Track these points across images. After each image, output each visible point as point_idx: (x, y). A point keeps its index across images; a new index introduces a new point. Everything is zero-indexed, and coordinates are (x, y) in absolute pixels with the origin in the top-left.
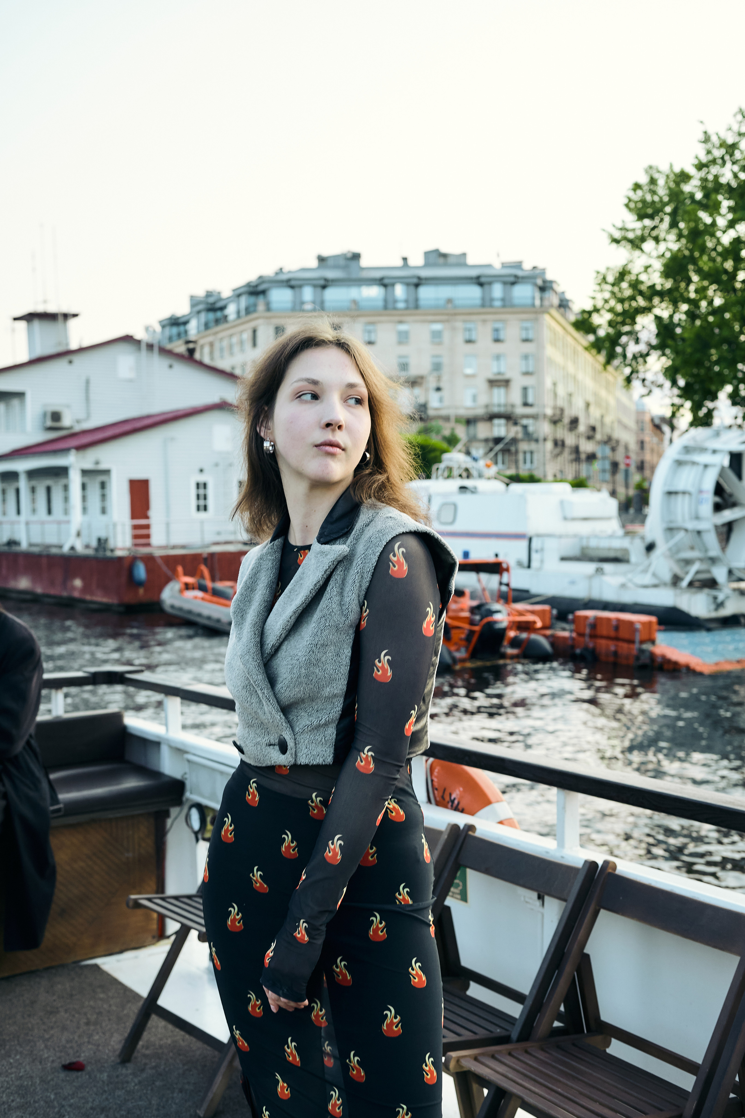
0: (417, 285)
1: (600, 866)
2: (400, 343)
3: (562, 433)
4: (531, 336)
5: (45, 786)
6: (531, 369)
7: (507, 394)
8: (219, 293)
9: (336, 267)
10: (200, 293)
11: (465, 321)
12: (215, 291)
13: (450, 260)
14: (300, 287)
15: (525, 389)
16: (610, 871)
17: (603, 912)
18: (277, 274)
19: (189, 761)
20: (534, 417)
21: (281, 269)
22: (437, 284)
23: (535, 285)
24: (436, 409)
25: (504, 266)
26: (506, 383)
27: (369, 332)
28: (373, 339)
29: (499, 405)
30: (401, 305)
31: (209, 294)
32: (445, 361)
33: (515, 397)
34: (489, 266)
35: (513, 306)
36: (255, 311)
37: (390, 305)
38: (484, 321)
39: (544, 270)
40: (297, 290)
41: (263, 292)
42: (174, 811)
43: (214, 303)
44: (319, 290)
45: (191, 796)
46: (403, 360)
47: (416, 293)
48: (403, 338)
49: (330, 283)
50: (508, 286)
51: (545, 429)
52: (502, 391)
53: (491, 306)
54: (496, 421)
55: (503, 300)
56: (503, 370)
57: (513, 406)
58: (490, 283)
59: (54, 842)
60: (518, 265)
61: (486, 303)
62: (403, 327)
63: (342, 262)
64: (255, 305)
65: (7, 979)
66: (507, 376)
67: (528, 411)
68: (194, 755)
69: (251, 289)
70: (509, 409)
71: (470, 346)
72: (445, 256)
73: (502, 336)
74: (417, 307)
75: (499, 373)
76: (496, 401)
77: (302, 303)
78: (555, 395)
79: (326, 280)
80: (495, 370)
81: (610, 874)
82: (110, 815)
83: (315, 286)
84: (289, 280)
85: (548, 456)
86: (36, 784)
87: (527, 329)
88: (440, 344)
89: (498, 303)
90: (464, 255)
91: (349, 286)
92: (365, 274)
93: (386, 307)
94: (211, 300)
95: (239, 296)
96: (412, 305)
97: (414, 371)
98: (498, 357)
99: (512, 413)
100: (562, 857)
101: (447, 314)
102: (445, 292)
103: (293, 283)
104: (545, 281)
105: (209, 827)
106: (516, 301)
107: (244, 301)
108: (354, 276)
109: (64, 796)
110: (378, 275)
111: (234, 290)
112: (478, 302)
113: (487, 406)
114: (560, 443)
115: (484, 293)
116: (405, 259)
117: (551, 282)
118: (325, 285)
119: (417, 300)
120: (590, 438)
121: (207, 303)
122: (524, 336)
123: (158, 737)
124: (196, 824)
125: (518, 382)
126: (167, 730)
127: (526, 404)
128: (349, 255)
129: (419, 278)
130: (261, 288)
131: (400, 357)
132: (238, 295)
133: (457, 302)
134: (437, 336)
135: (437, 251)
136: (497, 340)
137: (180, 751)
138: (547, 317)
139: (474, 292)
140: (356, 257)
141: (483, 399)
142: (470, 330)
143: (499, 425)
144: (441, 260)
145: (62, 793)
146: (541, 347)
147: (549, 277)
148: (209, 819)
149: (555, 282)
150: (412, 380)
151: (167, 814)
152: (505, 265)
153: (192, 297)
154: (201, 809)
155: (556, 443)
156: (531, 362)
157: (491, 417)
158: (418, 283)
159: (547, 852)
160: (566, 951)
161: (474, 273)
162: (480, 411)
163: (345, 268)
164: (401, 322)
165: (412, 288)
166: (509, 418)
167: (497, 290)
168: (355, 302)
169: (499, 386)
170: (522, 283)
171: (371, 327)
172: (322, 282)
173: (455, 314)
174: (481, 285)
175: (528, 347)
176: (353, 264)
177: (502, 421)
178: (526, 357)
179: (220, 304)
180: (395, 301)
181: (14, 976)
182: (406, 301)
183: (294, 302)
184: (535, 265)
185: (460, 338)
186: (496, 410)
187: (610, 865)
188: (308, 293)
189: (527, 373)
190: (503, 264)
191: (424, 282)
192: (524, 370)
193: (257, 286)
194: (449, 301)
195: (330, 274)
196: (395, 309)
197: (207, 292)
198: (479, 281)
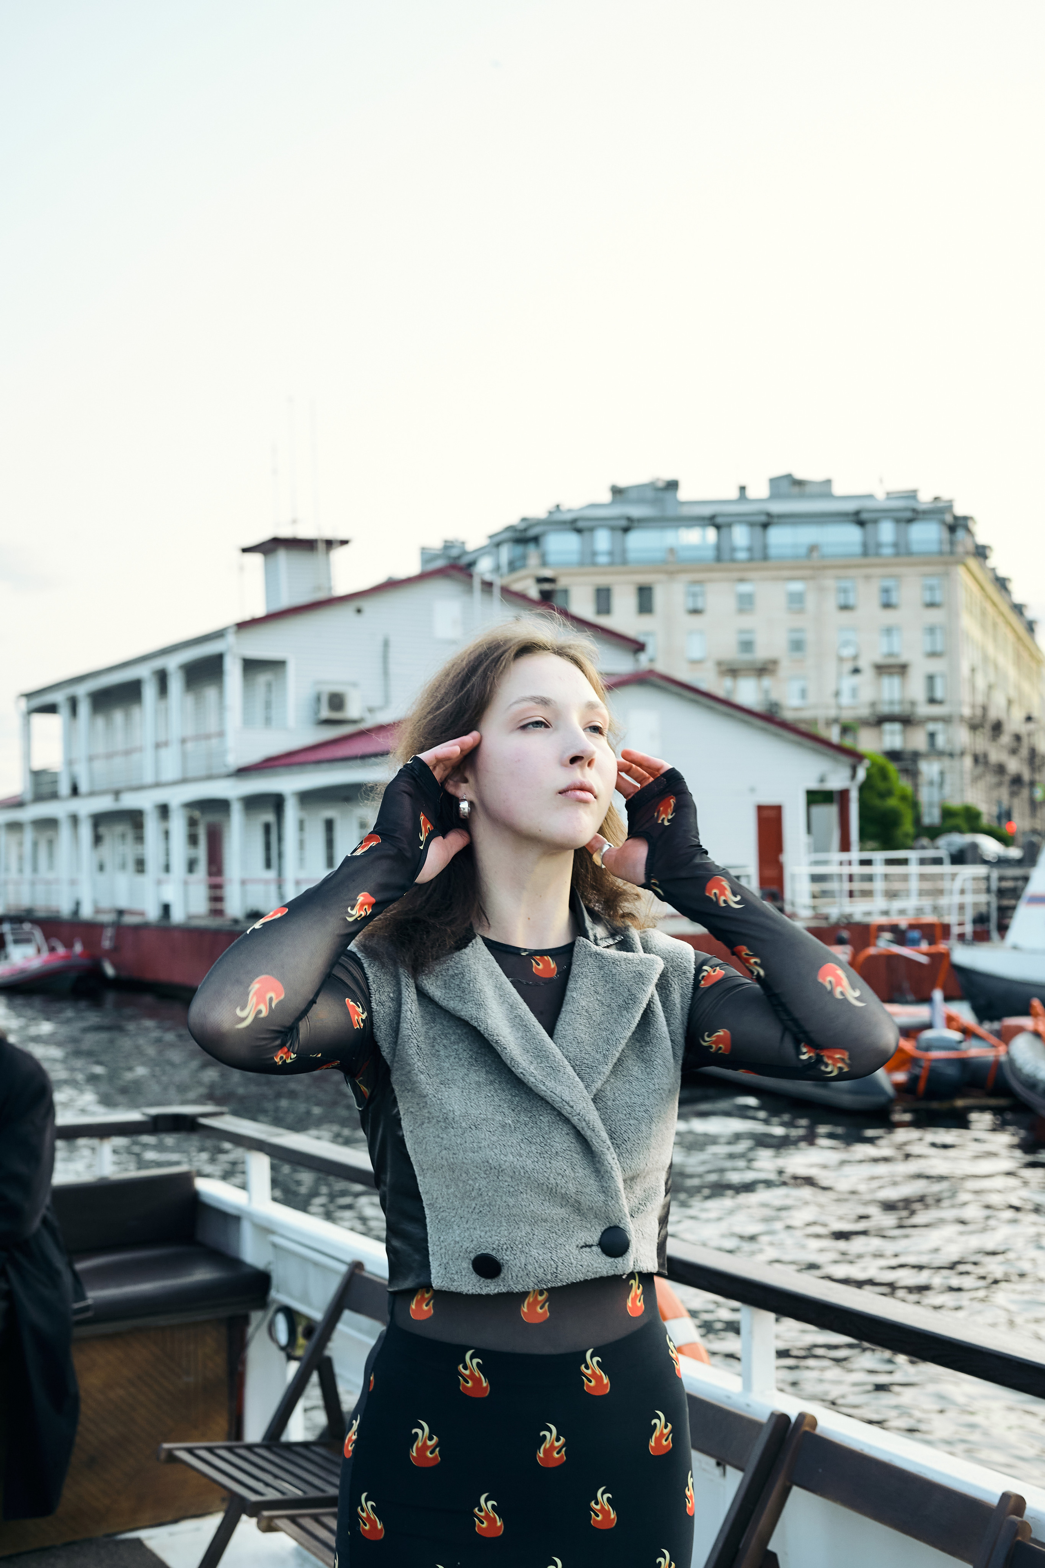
0: (765, 526)
1: (793, 1419)
2: (741, 611)
3: (982, 743)
4: (938, 598)
5: (67, 1279)
6: (939, 648)
7: (903, 686)
8: (463, 543)
9: (641, 501)
10: (436, 543)
11: (838, 578)
12: (457, 541)
13: (808, 489)
14: (592, 530)
15: (931, 679)
16: (807, 1429)
17: (796, 1492)
18: (550, 513)
19: (275, 1246)
20: (946, 720)
21: (558, 506)
22: (794, 524)
23: (943, 522)
24: (796, 709)
25: (889, 496)
26: (902, 669)
27: (694, 595)
28: (700, 605)
29: (891, 703)
30: (742, 555)
31: (448, 546)
32: (810, 637)
33: (916, 689)
34: (870, 497)
35: (909, 554)
36: (524, 566)
37: (726, 555)
38: (868, 577)
39: (951, 501)
40: (586, 534)
41: (536, 540)
42: (256, 1317)
43: (459, 557)
44: (619, 534)
45: (277, 1295)
46: (746, 637)
47: (765, 537)
48: (746, 603)
49: (636, 524)
50: (903, 526)
51: (962, 737)
52: (896, 681)
53: (878, 555)
54: (887, 727)
55: (896, 545)
56: (896, 649)
57: (913, 704)
58: (875, 521)
59: (79, 1360)
60: (912, 495)
61: (868, 550)
62: (745, 588)
63: (650, 494)
64: (524, 557)
65: (9, 1558)
66: (904, 658)
67: (935, 710)
68: (283, 1236)
69: (518, 535)
70: (906, 709)
71: (846, 616)
72: (799, 483)
73: (894, 599)
74: (765, 557)
75: (890, 655)
76: (886, 695)
77: (594, 554)
78: (973, 688)
79: (629, 519)
80: (885, 649)
81: (806, 1432)
82: (162, 1321)
83: (613, 529)
84: (574, 521)
85: (967, 778)
86: (53, 1275)
87: (931, 589)
88: (801, 611)
89: (887, 551)
90: (828, 482)
91: (663, 528)
92: (686, 511)
93: (718, 559)
94: (454, 552)
95: (498, 545)
96: (758, 554)
97: (761, 653)
98: (889, 631)
99: (913, 714)
100: (748, 1405)
101: (813, 568)
102: (807, 535)
103: (580, 524)
104: (956, 518)
105: (301, 1341)
106: (915, 548)
107: (505, 553)
108: (670, 512)
109: (95, 1295)
110: (707, 511)
111: (491, 537)
112: (858, 549)
113: (873, 704)
114: (981, 759)
115: (865, 535)
116: (743, 489)
117: (966, 518)
118: (628, 526)
119: (765, 547)
120: (1014, 751)
121: (449, 558)
122: (928, 598)
123: (238, 1208)
124: (283, 1336)
125: (920, 668)
126: (250, 1199)
127: (932, 701)
128: (661, 484)
129: (769, 515)
130: (532, 532)
131: (742, 631)
132: (496, 543)
133: (827, 550)
134: (796, 601)
135: (789, 477)
136: (887, 606)
137: (265, 1230)
138: (961, 571)
139: (852, 535)
140: (672, 485)
141: (867, 694)
142: (845, 591)
143: (892, 733)
144: (796, 490)
145: (93, 1288)
146: (954, 615)
147: (960, 510)
148: (300, 1330)
149: (971, 518)
150: (760, 666)
151: (245, 1321)
152: (891, 496)
153: (424, 550)
154: (290, 1314)
155: (976, 759)
156: (939, 637)
157: (880, 721)
158: (766, 522)
159: (729, 1397)
160: (741, 1546)
161: (851, 506)
162: (864, 712)
163: (655, 502)
164: (742, 580)
165: (758, 530)
166: (906, 721)
167: (887, 532)
168: (672, 551)
169: (891, 674)
170: (923, 519)
171: (697, 589)
172: (624, 523)
173: (825, 568)
174: (861, 523)
175: (935, 616)
176: (668, 495)
177: (897, 727)
178: (931, 630)
179: (465, 560)
180: (733, 549)
181: (19, 1555)
182: (750, 549)
183: (582, 553)
184: (937, 495)
185: (831, 602)
186: (885, 709)
187: (807, 1420)
188: (603, 540)
189: (933, 654)
190: (888, 494)
191: (775, 520)
192: (928, 648)
193: (525, 530)
194: (813, 548)
195: (636, 511)
196: (733, 560)
197: (446, 542)
198: (859, 519)
